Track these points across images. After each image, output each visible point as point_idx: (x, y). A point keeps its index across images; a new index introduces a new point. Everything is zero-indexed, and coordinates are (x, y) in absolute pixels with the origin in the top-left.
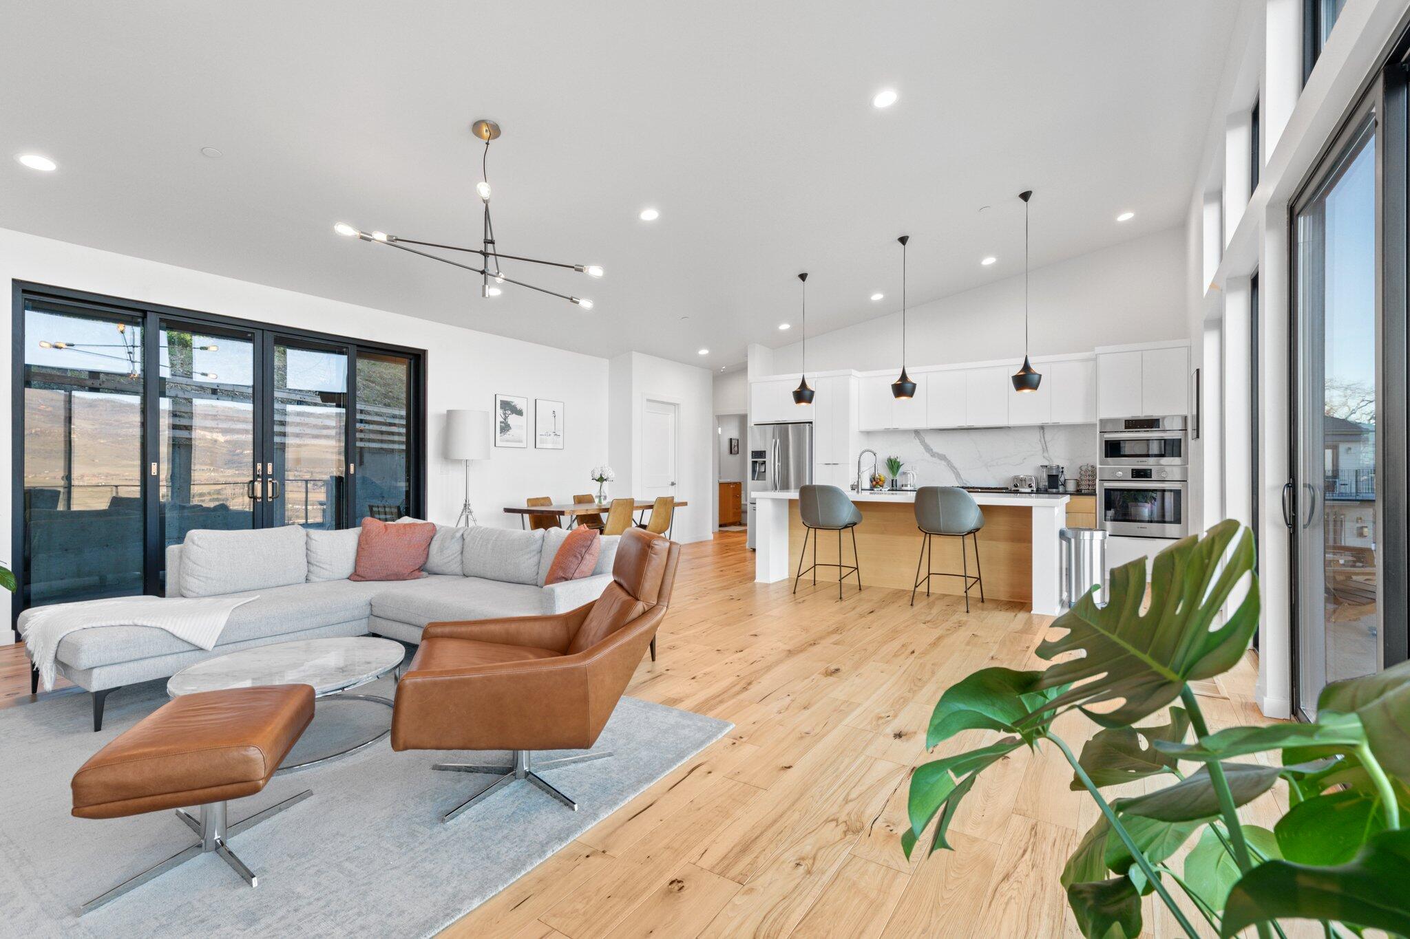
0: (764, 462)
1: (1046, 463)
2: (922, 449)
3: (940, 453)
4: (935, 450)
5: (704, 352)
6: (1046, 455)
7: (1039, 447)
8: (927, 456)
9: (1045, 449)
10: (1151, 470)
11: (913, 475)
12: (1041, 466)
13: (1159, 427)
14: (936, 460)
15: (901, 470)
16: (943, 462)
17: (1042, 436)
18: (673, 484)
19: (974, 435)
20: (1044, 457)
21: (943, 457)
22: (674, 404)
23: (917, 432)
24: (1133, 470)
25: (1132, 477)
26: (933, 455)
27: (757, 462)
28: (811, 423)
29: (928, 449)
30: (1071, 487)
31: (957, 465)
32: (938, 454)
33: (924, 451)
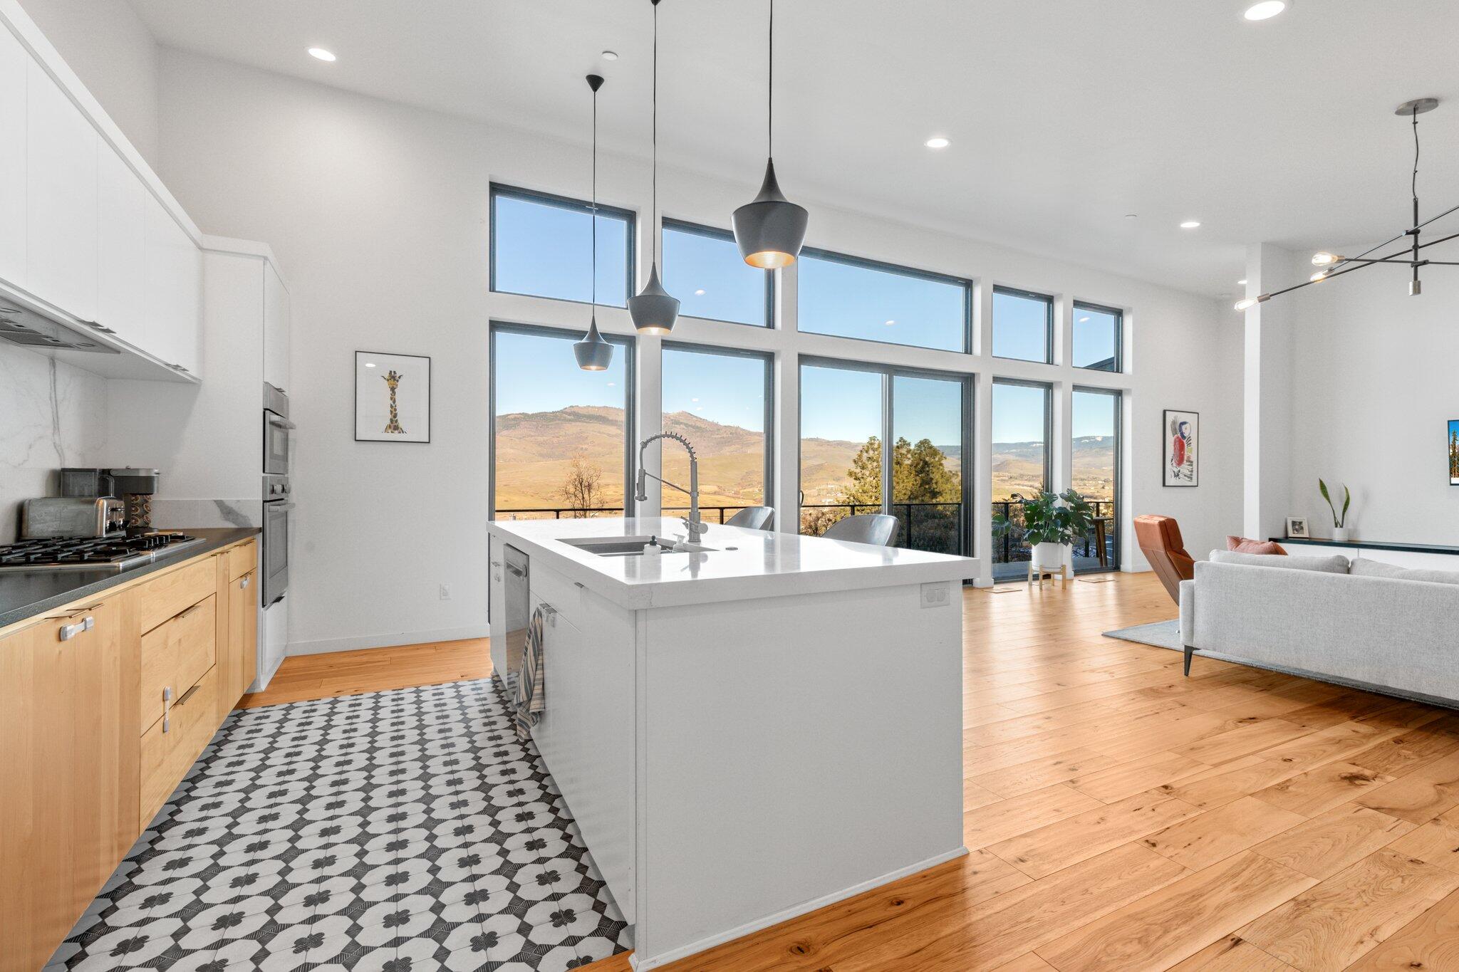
1: (58, 465)
6: (57, 439)
9: (56, 424)
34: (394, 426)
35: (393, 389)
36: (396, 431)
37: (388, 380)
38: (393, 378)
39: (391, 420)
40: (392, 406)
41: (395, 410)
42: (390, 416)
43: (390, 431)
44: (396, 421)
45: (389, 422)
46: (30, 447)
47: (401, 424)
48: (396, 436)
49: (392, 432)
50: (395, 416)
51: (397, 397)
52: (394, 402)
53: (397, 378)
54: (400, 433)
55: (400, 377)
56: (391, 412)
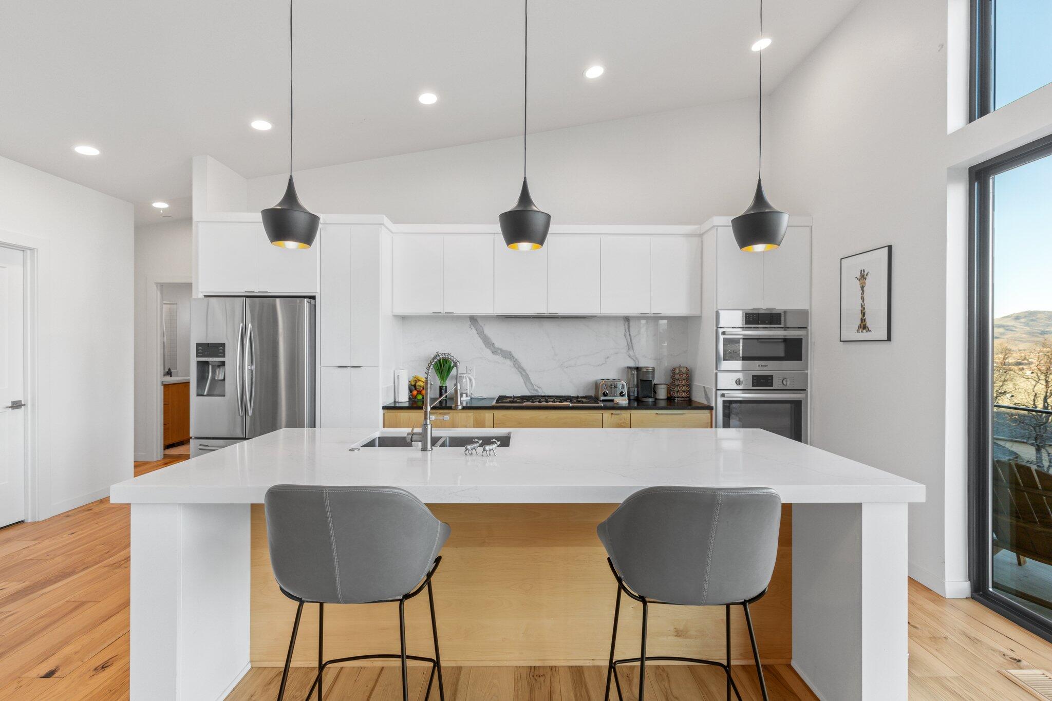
0: (223, 364)
1: (632, 364)
2: (479, 342)
3: (504, 348)
4: (498, 344)
5: (87, 150)
6: (631, 353)
7: (623, 343)
8: (488, 352)
9: (630, 346)
10: (772, 376)
11: (470, 380)
12: (628, 367)
13: (780, 324)
14: (498, 358)
15: (454, 372)
16: (509, 362)
17: (627, 330)
18: (16, 405)
19: (548, 326)
20: (629, 356)
21: (508, 355)
22: (23, 249)
23: (473, 319)
24: (753, 376)
25: (753, 385)
26: (496, 351)
27: (207, 363)
28: (313, 298)
29: (488, 343)
30: (662, 393)
31: (524, 365)
32: (501, 350)
33: (483, 346)
34: (863, 327)
35: (862, 288)
36: (865, 331)
37: (859, 280)
38: (863, 277)
39: (862, 319)
40: (862, 306)
41: (864, 309)
42: (860, 316)
43: (860, 331)
44: (865, 320)
45: (859, 322)
46: (608, 358)
47: (868, 324)
48: (864, 335)
49: (862, 332)
50: (864, 314)
51: (865, 296)
52: (863, 301)
53: (865, 276)
54: (867, 332)
55: (867, 275)
56: (862, 311)
